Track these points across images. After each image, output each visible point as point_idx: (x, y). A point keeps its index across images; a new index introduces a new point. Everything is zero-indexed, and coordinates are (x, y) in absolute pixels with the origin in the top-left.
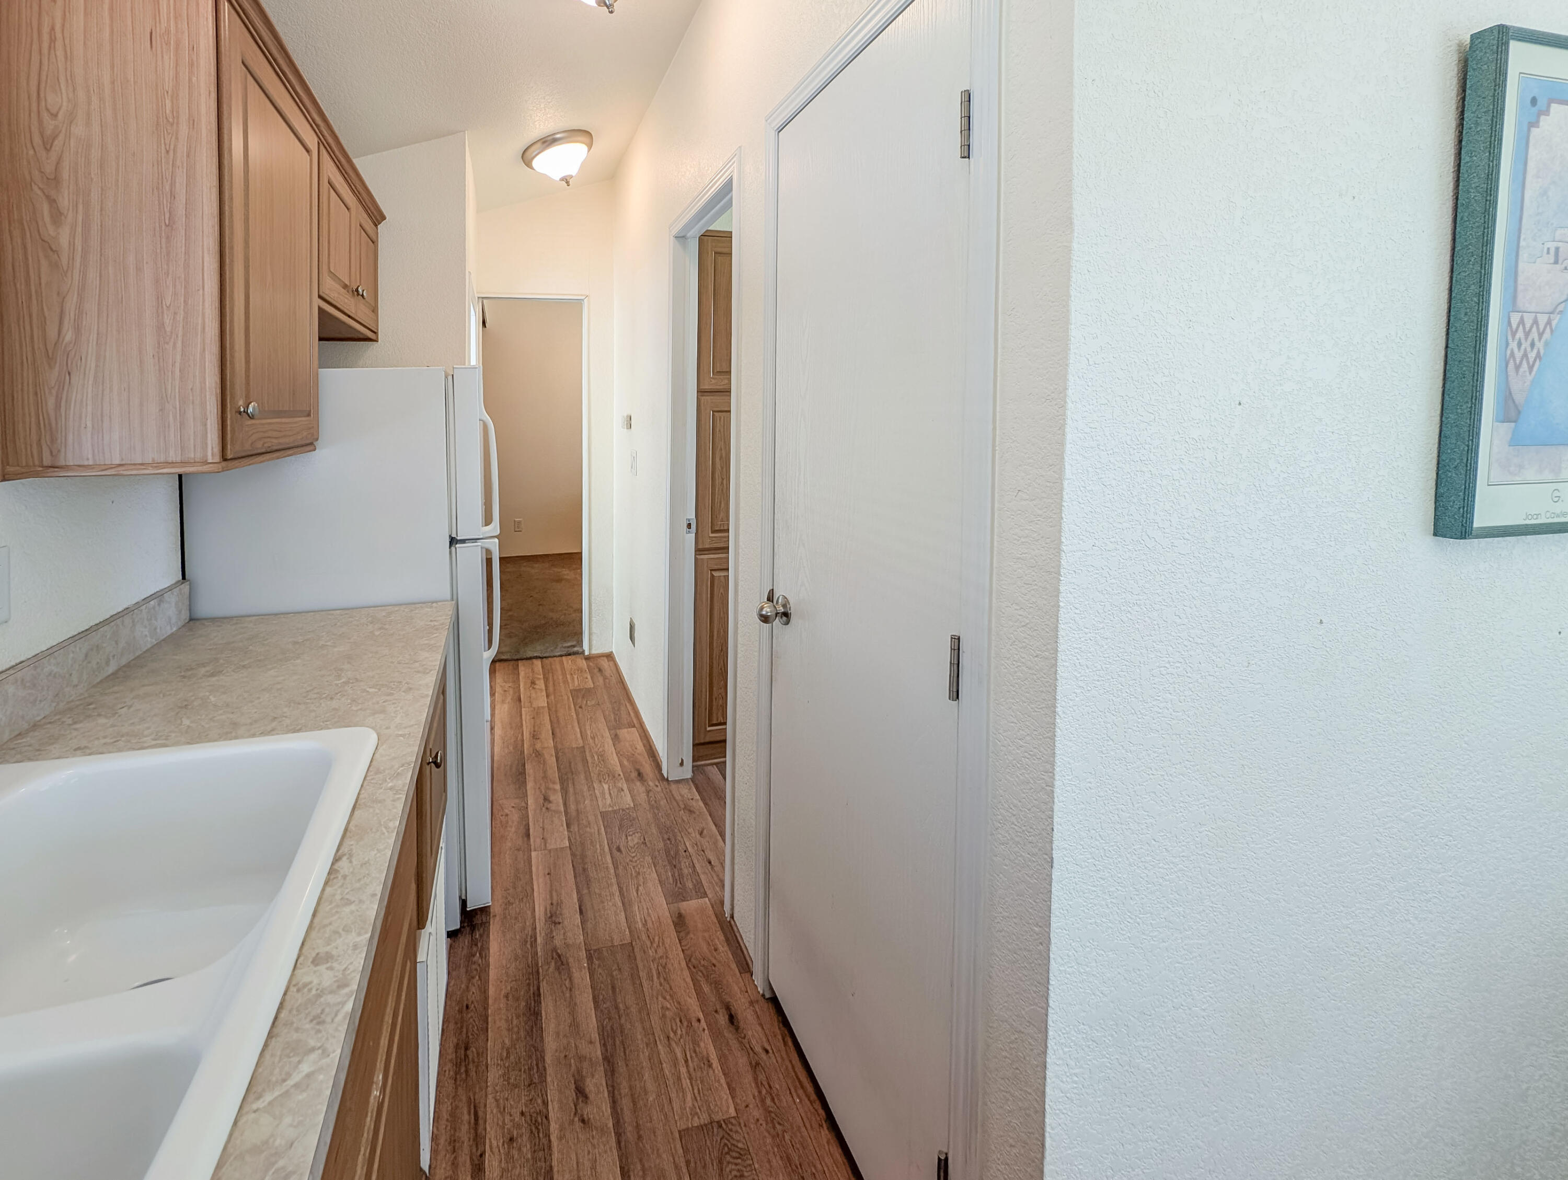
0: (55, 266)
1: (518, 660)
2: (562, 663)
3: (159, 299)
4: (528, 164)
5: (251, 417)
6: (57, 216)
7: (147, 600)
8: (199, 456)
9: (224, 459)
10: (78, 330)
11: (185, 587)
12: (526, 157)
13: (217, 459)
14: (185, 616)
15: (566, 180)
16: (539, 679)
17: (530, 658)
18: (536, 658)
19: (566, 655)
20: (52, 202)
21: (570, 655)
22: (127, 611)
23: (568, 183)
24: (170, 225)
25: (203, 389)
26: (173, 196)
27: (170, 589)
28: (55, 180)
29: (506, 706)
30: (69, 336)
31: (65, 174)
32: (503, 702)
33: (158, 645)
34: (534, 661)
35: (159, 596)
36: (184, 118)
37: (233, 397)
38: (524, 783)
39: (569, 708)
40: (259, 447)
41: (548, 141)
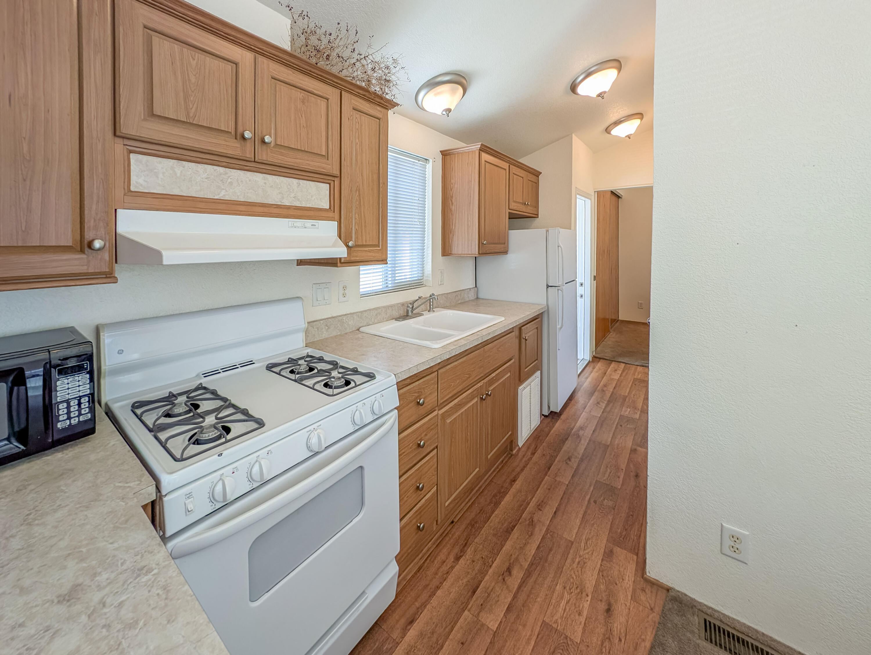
0: (452, 214)
1: (613, 361)
2: (636, 369)
3: (468, 219)
4: (609, 133)
5: (485, 244)
6: (452, 204)
7: (467, 289)
8: (474, 253)
9: (479, 254)
10: (455, 226)
11: (476, 289)
12: (608, 130)
13: (478, 254)
14: (476, 297)
15: (629, 137)
16: (620, 370)
17: (620, 362)
18: (623, 363)
19: (640, 366)
20: (452, 201)
21: (643, 366)
22: (463, 290)
23: (629, 138)
24: (470, 203)
25: (475, 238)
26: (471, 196)
27: (472, 288)
28: (452, 197)
29: (597, 374)
30: (453, 228)
31: (454, 195)
32: (597, 372)
33: (469, 301)
34: (622, 364)
35: (470, 289)
36: (473, 180)
37: (481, 240)
38: (592, 396)
39: (629, 383)
40: (488, 252)
41: (617, 123)
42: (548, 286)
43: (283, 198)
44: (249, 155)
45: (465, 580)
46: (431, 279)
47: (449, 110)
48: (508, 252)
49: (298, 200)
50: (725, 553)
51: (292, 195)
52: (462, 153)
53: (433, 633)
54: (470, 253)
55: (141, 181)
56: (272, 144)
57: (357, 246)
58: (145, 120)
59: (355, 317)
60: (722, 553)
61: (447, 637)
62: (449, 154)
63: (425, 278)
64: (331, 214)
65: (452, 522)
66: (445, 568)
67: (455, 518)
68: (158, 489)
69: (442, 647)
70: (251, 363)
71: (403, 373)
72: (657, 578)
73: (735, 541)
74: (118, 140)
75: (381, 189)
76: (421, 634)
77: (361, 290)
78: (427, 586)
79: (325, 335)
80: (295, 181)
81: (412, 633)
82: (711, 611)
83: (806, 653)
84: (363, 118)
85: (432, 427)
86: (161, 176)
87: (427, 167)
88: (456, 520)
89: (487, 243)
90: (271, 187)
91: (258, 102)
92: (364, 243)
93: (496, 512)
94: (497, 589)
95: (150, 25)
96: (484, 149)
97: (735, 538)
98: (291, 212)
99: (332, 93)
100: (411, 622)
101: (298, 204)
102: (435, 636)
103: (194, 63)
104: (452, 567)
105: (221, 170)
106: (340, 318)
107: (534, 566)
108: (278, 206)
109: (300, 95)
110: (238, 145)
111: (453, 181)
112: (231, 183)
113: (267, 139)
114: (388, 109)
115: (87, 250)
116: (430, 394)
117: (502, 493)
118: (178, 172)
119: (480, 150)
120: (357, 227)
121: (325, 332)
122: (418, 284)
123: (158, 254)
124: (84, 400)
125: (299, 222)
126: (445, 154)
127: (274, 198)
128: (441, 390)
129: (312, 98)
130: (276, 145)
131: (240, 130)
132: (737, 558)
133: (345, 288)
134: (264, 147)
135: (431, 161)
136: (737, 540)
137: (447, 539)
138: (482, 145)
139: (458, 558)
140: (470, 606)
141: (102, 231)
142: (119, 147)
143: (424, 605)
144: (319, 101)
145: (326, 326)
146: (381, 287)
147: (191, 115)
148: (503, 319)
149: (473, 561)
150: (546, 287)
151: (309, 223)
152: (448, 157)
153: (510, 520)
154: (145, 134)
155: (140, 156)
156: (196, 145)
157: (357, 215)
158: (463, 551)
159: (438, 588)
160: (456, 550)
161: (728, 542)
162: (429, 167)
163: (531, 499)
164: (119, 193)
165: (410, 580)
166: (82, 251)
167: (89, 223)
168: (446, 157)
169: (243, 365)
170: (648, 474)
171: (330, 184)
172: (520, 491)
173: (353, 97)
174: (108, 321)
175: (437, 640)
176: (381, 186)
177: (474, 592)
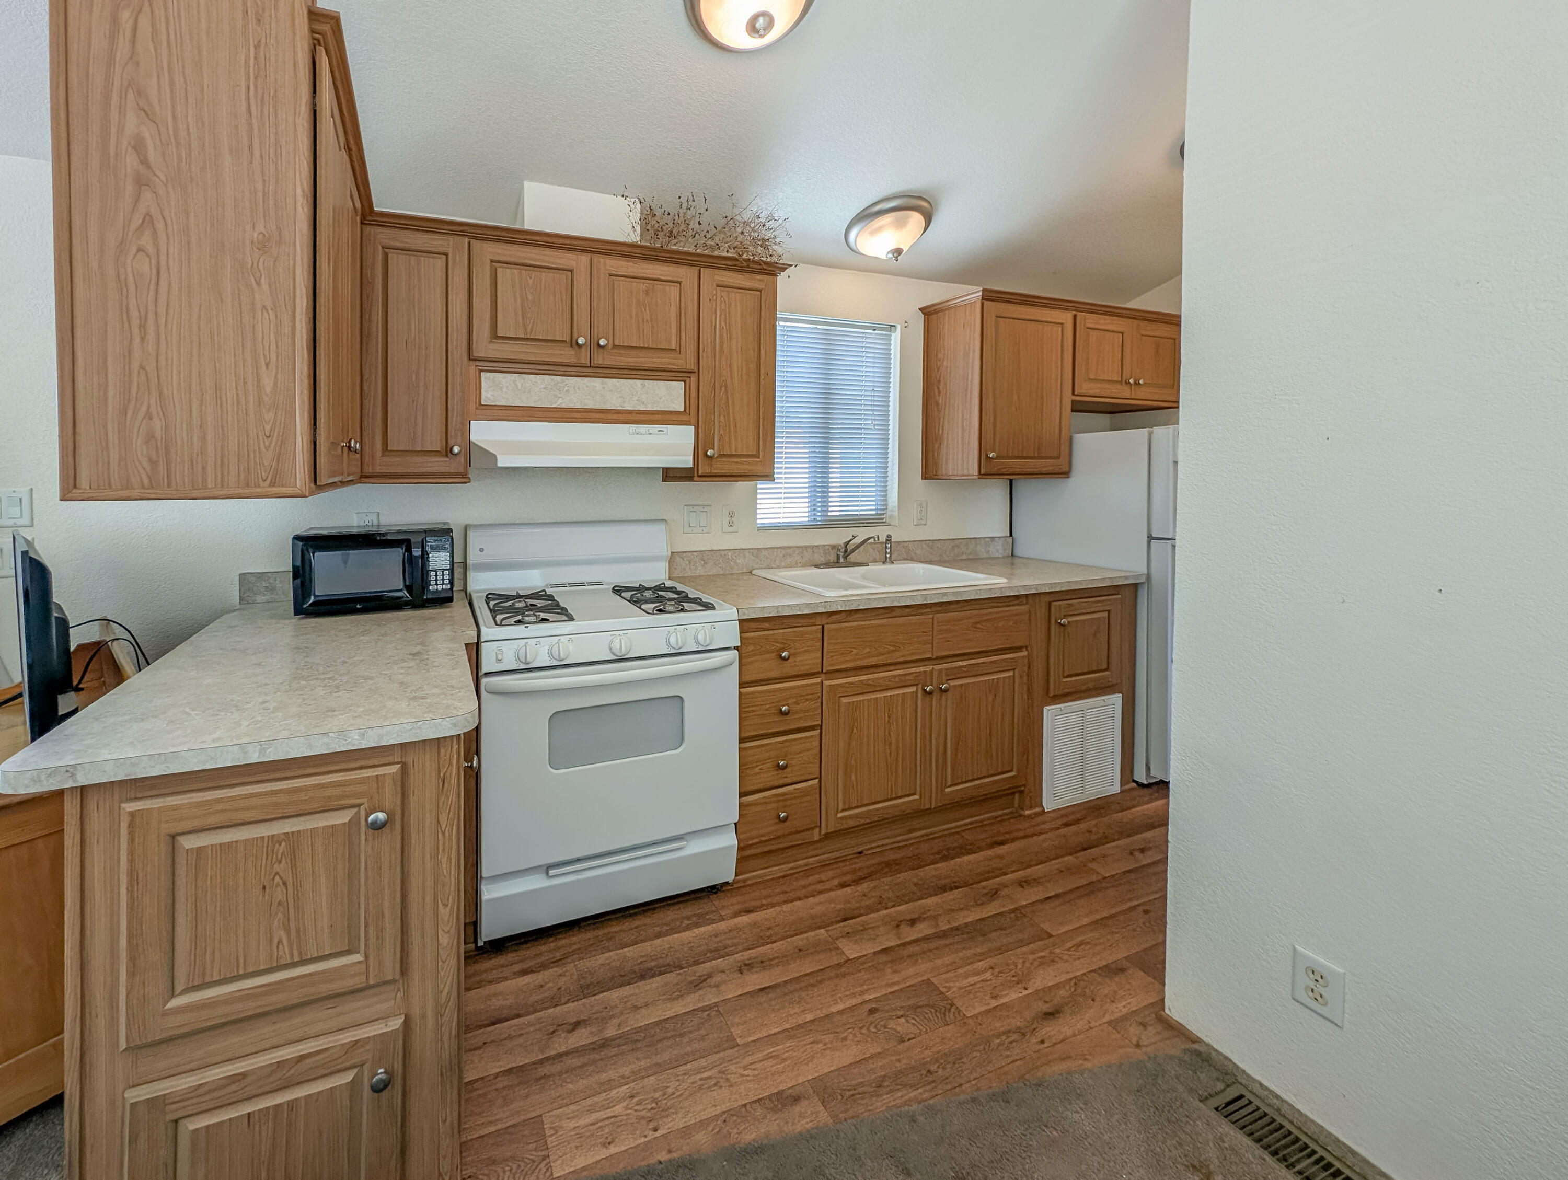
42: (1150, 538)
43: (624, 402)
44: (585, 360)
45: (839, 907)
46: (897, 514)
47: (898, 252)
48: (1073, 474)
49: (643, 403)
50: (1299, 999)
51: (636, 398)
52: (955, 308)
53: (769, 929)
54: (965, 472)
55: (489, 396)
56: (610, 346)
57: (721, 456)
58: (491, 342)
59: (747, 554)
60: (1294, 999)
61: (783, 938)
62: (936, 312)
63: (889, 513)
64: (685, 418)
65: (861, 853)
66: (819, 887)
67: (868, 849)
68: (479, 636)
69: (774, 942)
70: (599, 583)
71: (752, 610)
72: (1182, 1022)
73: (1317, 981)
74: (471, 362)
75: (762, 382)
76: (755, 924)
77: (758, 521)
78: (786, 892)
79: (700, 571)
80: (638, 382)
81: (745, 919)
82: (1266, 1093)
83: (1393, 1175)
84: (732, 295)
85: (810, 697)
86: (504, 390)
87: (893, 338)
88: (866, 853)
89: (998, 457)
90: (611, 391)
91: (595, 304)
92: (734, 453)
93: (938, 865)
94: (881, 929)
95: (496, 258)
96: (989, 296)
97: (1317, 975)
98: (631, 417)
99: (685, 274)
100: (749, 911)
101: (642, 408)
102: (771, 932)
103: (531, 282)
104: (831, 890)
105: (558, 378)
106: (723, 553)
107: (957, 932)
108: (617, 412)
109: (643, 285)
110: (573, 353)
111: (940, 356)
112: (567, 391)
113: (602, 342)
114: (775, 275)
115: (449, 455)
116: (806, 651)
117: (966, 849)
118: (519, 385)
119: (983, 299)
120: (722, 432)
121: (700, 568)
122: (877, 520)
123: (494, 457)
124: (446, 573)
125: (643, 428)
126: (929, 312)
127: (613, 403)
128: (828, 652)
129: (659, 286)
130: (615, 346)
131: (575, 336)
132: (1321, 1012)
133: (731, 514)
134: (601, 350)
135: (899, 327)
136: (1320, 979)
137: (841, 864)
138: (984, 290)
139: (843, 885)
140: (831, 928)
141: (459, 440)
142: (472, 368)
143: (773, 905)
144: (667, 288)
145: (702, 559)
146: (806, 519)
147: (529, 330)
148: (1005, 580)
149: (864, 895)
150: (1146, 538)
151: (655, 428)
152: (934, 316)
153: (956, 879)
154: (491, 355)
155: (489, 374)
156: (533, 358)
157: (722, 418)
158: (857, 882)
159: (799, 899)
160: (848, 878)
161: (1305, 981)
162: (896, 337)
163: (1014, 871)
164: (472, 407)
165: (767, 881)
166: (447, 456)
167: (451, 432)
168: (931, 317)
169: (591, 584)
170: (1169, 839)
171: (685, 382)
172: (1000, 857)
173: (717, 271)
174: (475, 523)
175: (771, 935)
176: (762, 377)
177: (845, 920)
